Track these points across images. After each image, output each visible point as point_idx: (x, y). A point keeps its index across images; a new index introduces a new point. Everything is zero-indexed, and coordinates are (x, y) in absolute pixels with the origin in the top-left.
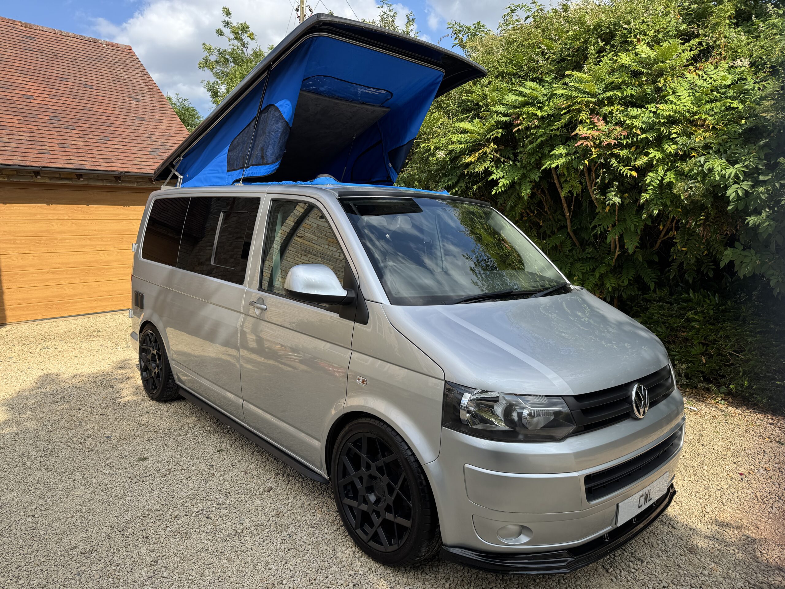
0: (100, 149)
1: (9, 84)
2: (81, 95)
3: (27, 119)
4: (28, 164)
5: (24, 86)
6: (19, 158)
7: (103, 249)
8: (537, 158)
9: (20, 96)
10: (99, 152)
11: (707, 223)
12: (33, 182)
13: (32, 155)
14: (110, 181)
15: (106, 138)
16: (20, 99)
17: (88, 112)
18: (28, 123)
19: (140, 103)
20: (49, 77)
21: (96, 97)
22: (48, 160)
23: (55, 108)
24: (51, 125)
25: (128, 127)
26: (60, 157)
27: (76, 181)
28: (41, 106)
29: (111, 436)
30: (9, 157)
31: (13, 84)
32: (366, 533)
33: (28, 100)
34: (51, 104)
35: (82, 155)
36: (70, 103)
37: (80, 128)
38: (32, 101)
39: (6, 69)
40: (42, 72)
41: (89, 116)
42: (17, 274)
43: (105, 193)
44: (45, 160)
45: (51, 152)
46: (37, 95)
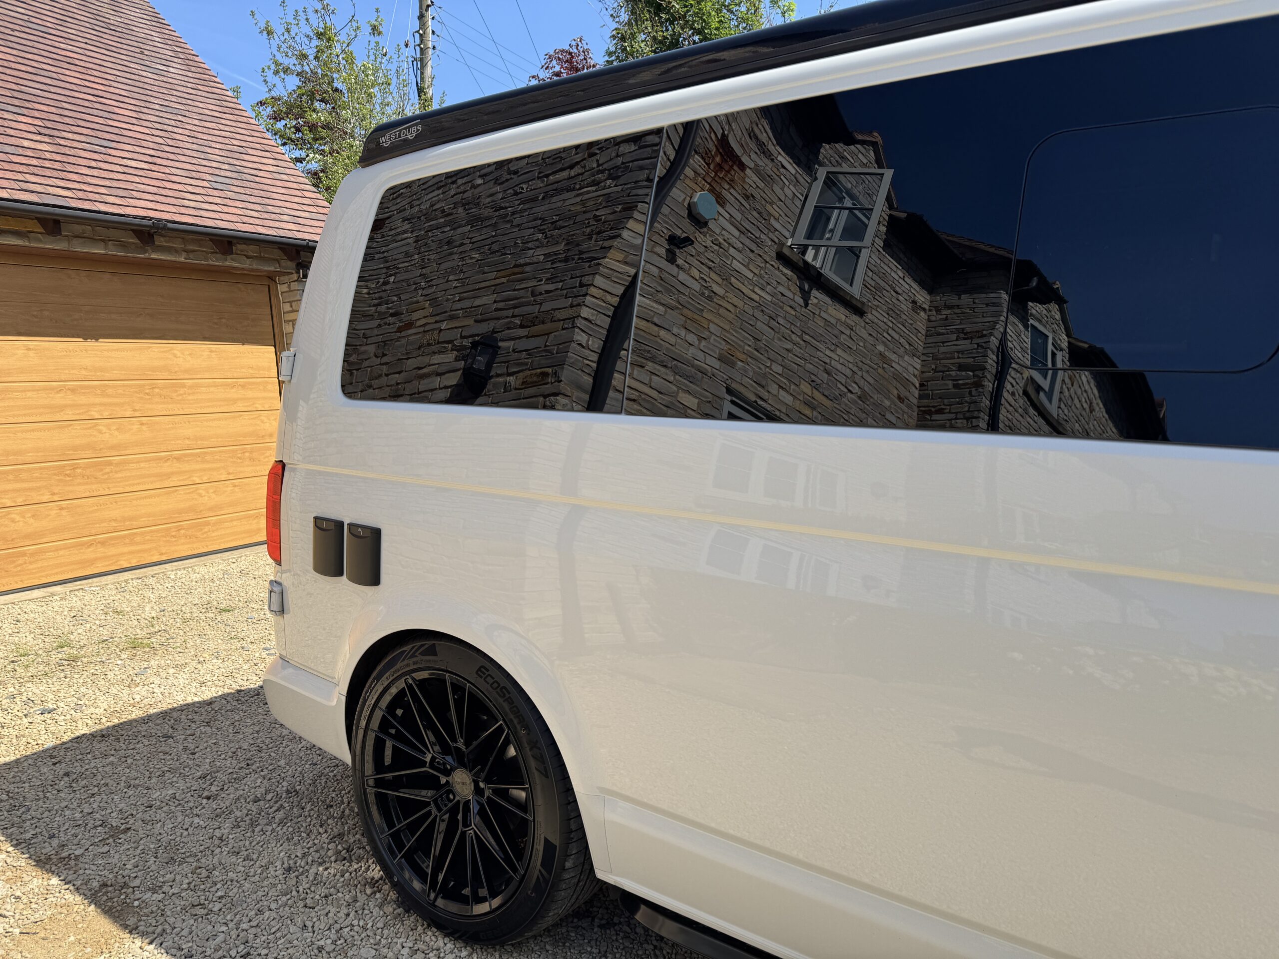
0: (93, 164)
10: (94, 172)
14: (123, 245)
17: (48, 81)
19: (162, 79)
25: (148, 124)
27: (40, 241)
35: (55, 174)
37: (36, 114)
41: (52, 89)
43: (108, 276)
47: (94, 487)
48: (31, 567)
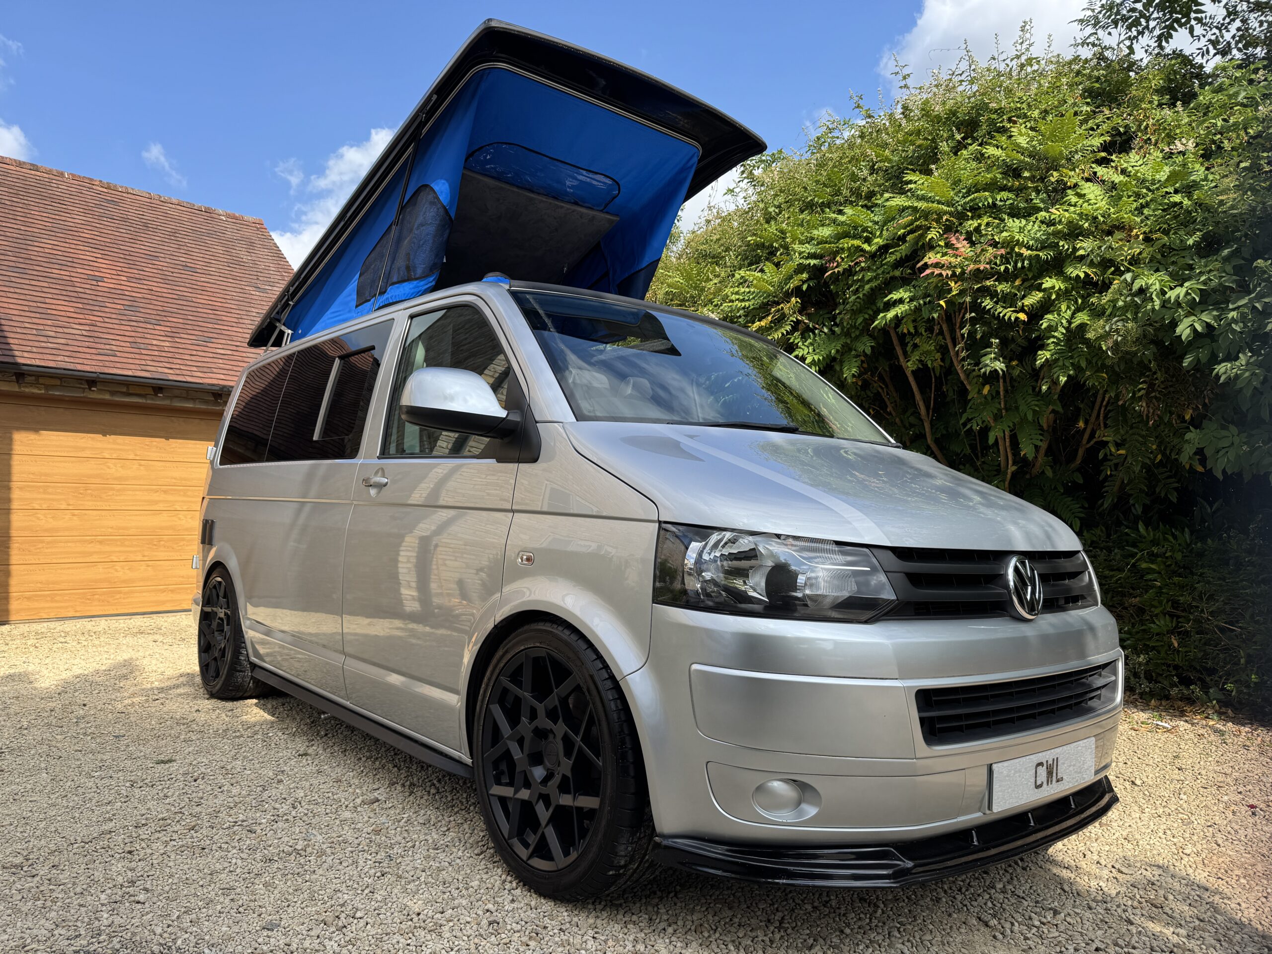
0: (194, 353)
1: (70, 259)
2: (177, 279)
3: (88, 307)
4: (79, 367)
5: (91, 263)
6: (67, 359)
7: (185, 508)
8: (867, 316)
9: (82, 276)
10: (193, 358)
11: (1153, 394)
12: (84, 397)
13: (88, 356)
14: (206, 402)
15: (207, 339)
16: (83, 281)
17: (185, 303)
18: (89, 312)
19: (265, 295)
20: (132, 254)
21: (199, 283)
22: (112, 365)
23: (134, 294)
24: (124, 318)
25: (244, 326)
26: (131, 361)
27: (153, 399)
28: (113, 291)
29: (124, 736)
30: (51, 357)
31: (75, 260)
32: (526, 845)
33: (94, 283)
34: (129, 289)
35: (166, 360)
36: (159, 289)
37: (168, 324)
38: (100, 284)
39: (68, 241)
40: (122, 247)
41: (185, 308)
42: (42, 542)
43: (197, 421)
44: (107, 364)
45: (118, 354)
46: (109, 276)
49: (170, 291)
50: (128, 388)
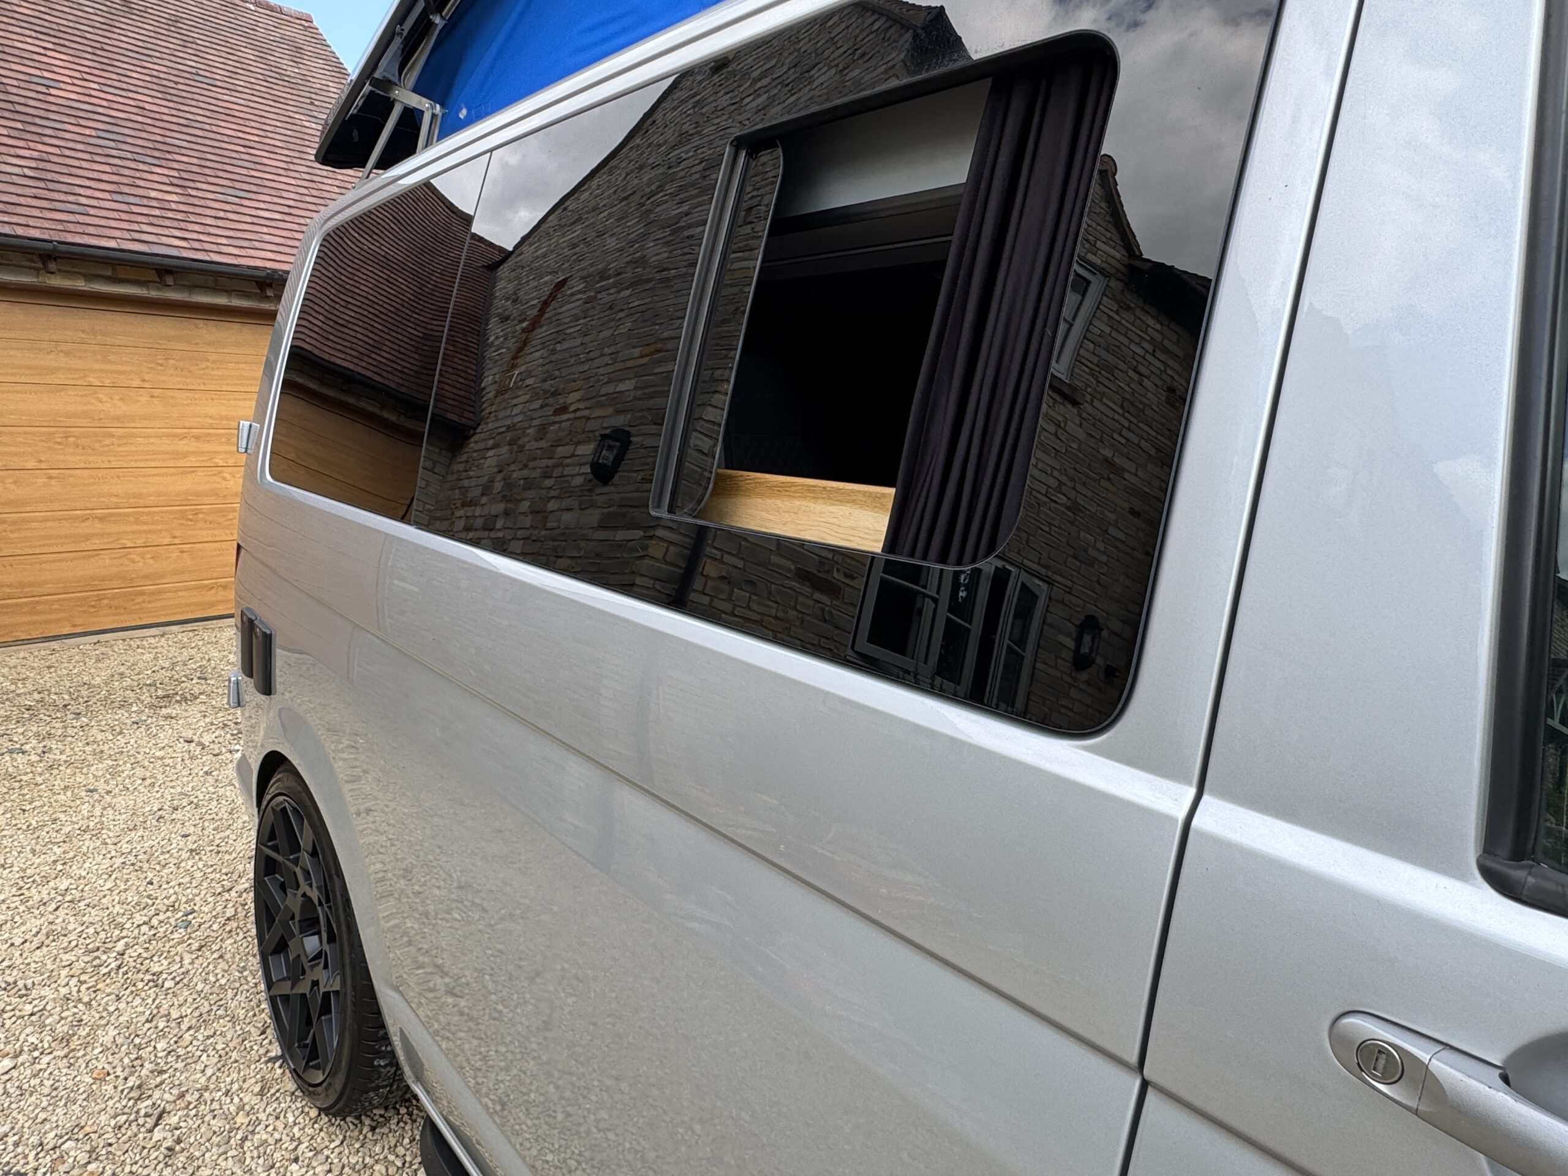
0: (222, 214)
2: (184, 94)
3: (33, 129)
4: (20, 231)
5: (36, 57)
9: (21, 77)
10: (220, 223)
12: (39, 284)
13: (35, 213)
14: (248, 296)
15: (244, 194)
16: (22, 84)
17: (200, 133)
18: (37, 138)
20: (105, 47)
21: (221, 104)
22: (80, 229)
23: (113, 113)
24: (99, 151)
25: (297, 175)
26: (113, 224)
27: (159, 289)
28: (76, 105)
31: (7, 50)
33: (43, 89)
34: (105, 103)
35: (175, 224)
36: (155, 108)
37: (175, 165)
38: (53, 91)
40: (88, 36)
41: (200, 140)
43: (236, 326)
44: (71, 227)
45: (92, 211)
46: (68, 80)
47: (216, 532)
48: (150, 606)
49: (174, 112)
50: (114, 270)
